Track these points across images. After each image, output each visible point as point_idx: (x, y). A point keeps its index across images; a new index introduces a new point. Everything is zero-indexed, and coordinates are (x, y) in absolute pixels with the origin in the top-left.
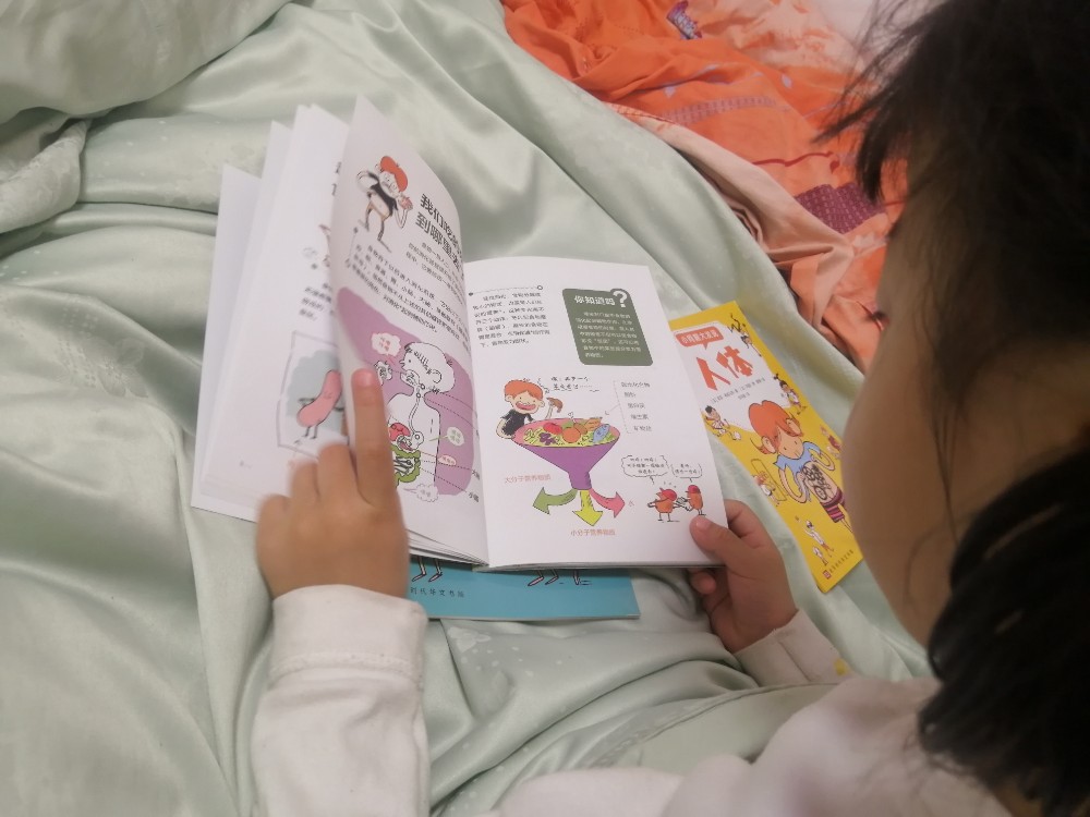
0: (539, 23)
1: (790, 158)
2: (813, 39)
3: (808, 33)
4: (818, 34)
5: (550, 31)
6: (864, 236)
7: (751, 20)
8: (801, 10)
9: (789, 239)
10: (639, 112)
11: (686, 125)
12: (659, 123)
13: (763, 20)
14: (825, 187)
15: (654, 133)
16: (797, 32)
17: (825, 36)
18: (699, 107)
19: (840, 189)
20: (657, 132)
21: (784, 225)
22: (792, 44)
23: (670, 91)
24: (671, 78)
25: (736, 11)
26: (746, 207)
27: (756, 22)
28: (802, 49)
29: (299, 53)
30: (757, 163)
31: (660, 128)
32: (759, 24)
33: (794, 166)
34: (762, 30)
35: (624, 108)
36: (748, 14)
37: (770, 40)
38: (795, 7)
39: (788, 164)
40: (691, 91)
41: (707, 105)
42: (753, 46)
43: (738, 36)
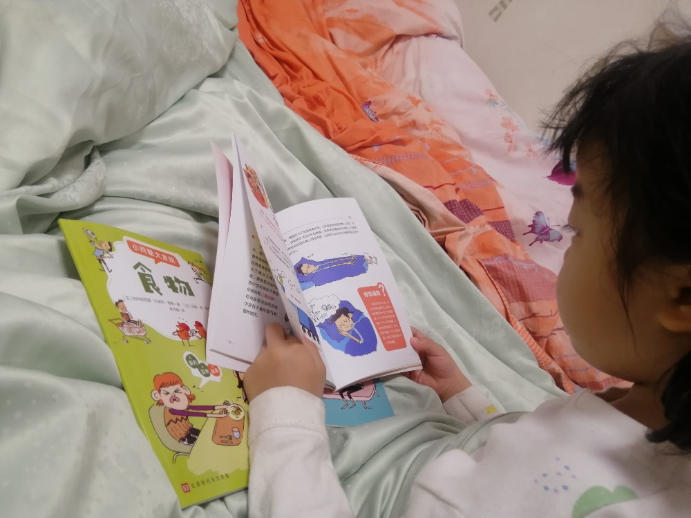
0: (305, 107)
1: (435, 186)
2: (436, 126)
3: (433, 122)
4: (438, 123)
5: (311, 111)
6: (474, 226)
7: (403, 113)
8: (429, 111)
9: (442, 226)
10: (363, 159)
11: (388, 166)
12: (375, 165)
13: (410, 114)
14: (454, 201)
15: (372, 170)
16: (427, 122)
17: (441, 124)
18: (391, 158)
19: (461, 202)
20: (373, 169)
21: (440, 218)
22: (425, 127)
23: (376, 149)
24: (377, 142)
25: (396, 108)
26: (420, 209)
27: (405, 115)
28: (431, 129)
29: (201, 115)
30: (425, 187)
31: (375, 167)
32: (407, 116)
33: (437, 190)
34: (409, 119)
35: (355, 156)
36: (402, 110)
37: (414, 124)
38: (425, 108)
39: (435, 188)
40: (388, 149)
41: (395, 157)
42: (404, 127)
43: (397, 120)
